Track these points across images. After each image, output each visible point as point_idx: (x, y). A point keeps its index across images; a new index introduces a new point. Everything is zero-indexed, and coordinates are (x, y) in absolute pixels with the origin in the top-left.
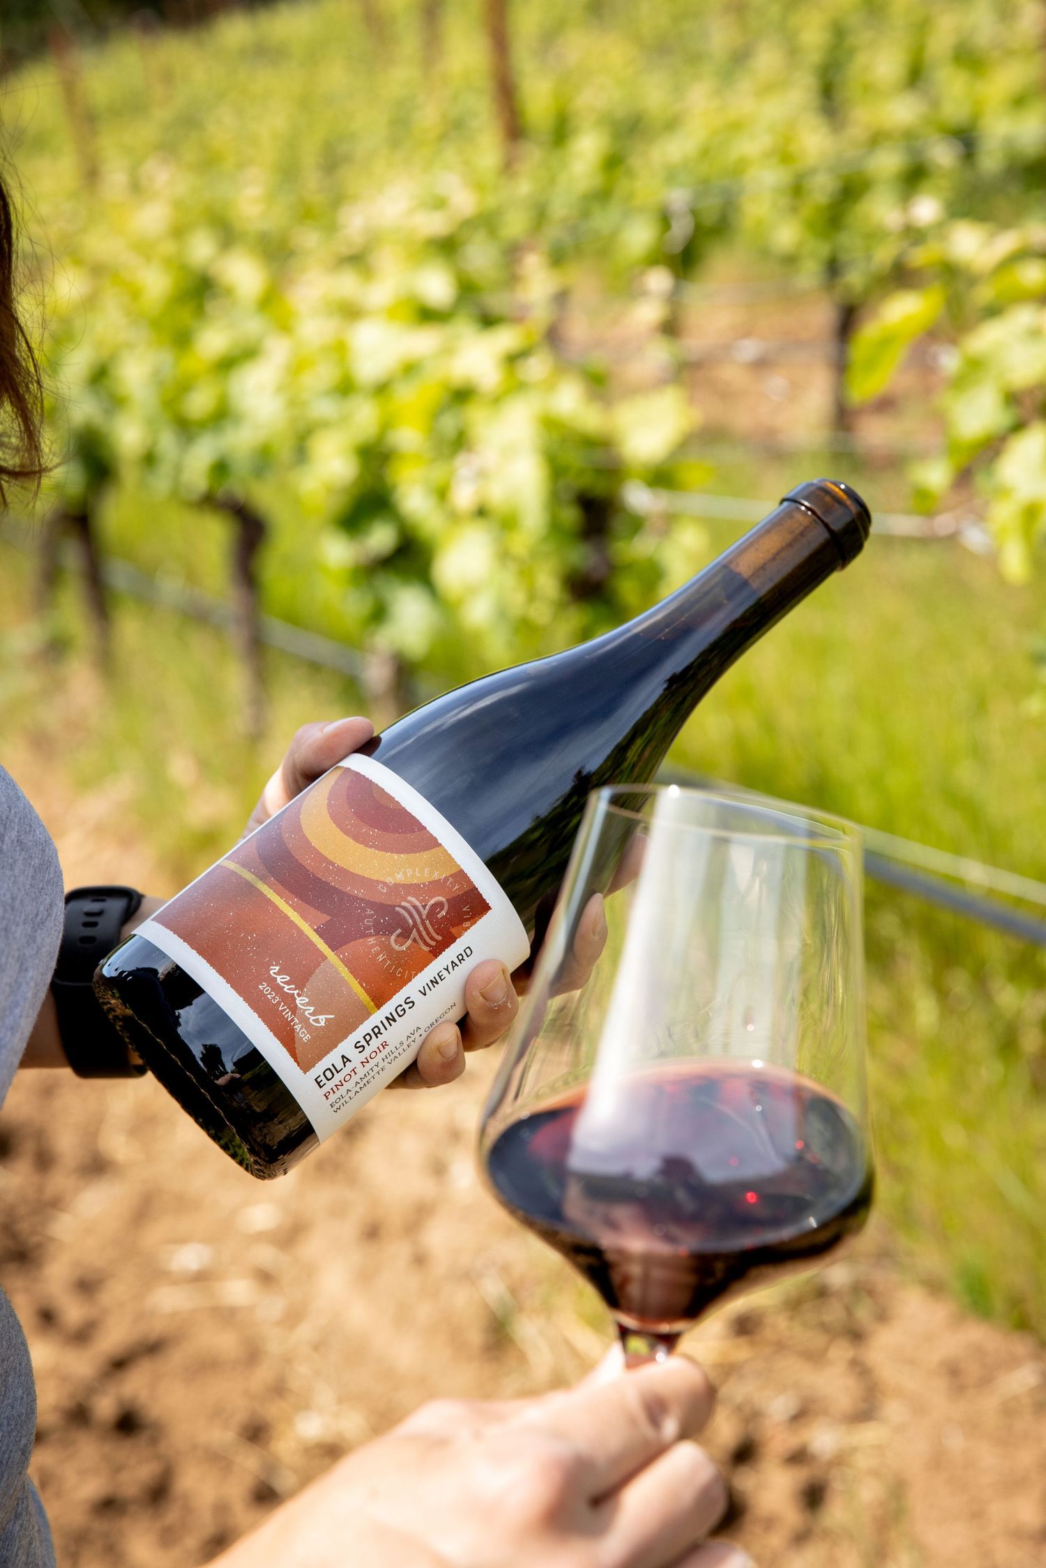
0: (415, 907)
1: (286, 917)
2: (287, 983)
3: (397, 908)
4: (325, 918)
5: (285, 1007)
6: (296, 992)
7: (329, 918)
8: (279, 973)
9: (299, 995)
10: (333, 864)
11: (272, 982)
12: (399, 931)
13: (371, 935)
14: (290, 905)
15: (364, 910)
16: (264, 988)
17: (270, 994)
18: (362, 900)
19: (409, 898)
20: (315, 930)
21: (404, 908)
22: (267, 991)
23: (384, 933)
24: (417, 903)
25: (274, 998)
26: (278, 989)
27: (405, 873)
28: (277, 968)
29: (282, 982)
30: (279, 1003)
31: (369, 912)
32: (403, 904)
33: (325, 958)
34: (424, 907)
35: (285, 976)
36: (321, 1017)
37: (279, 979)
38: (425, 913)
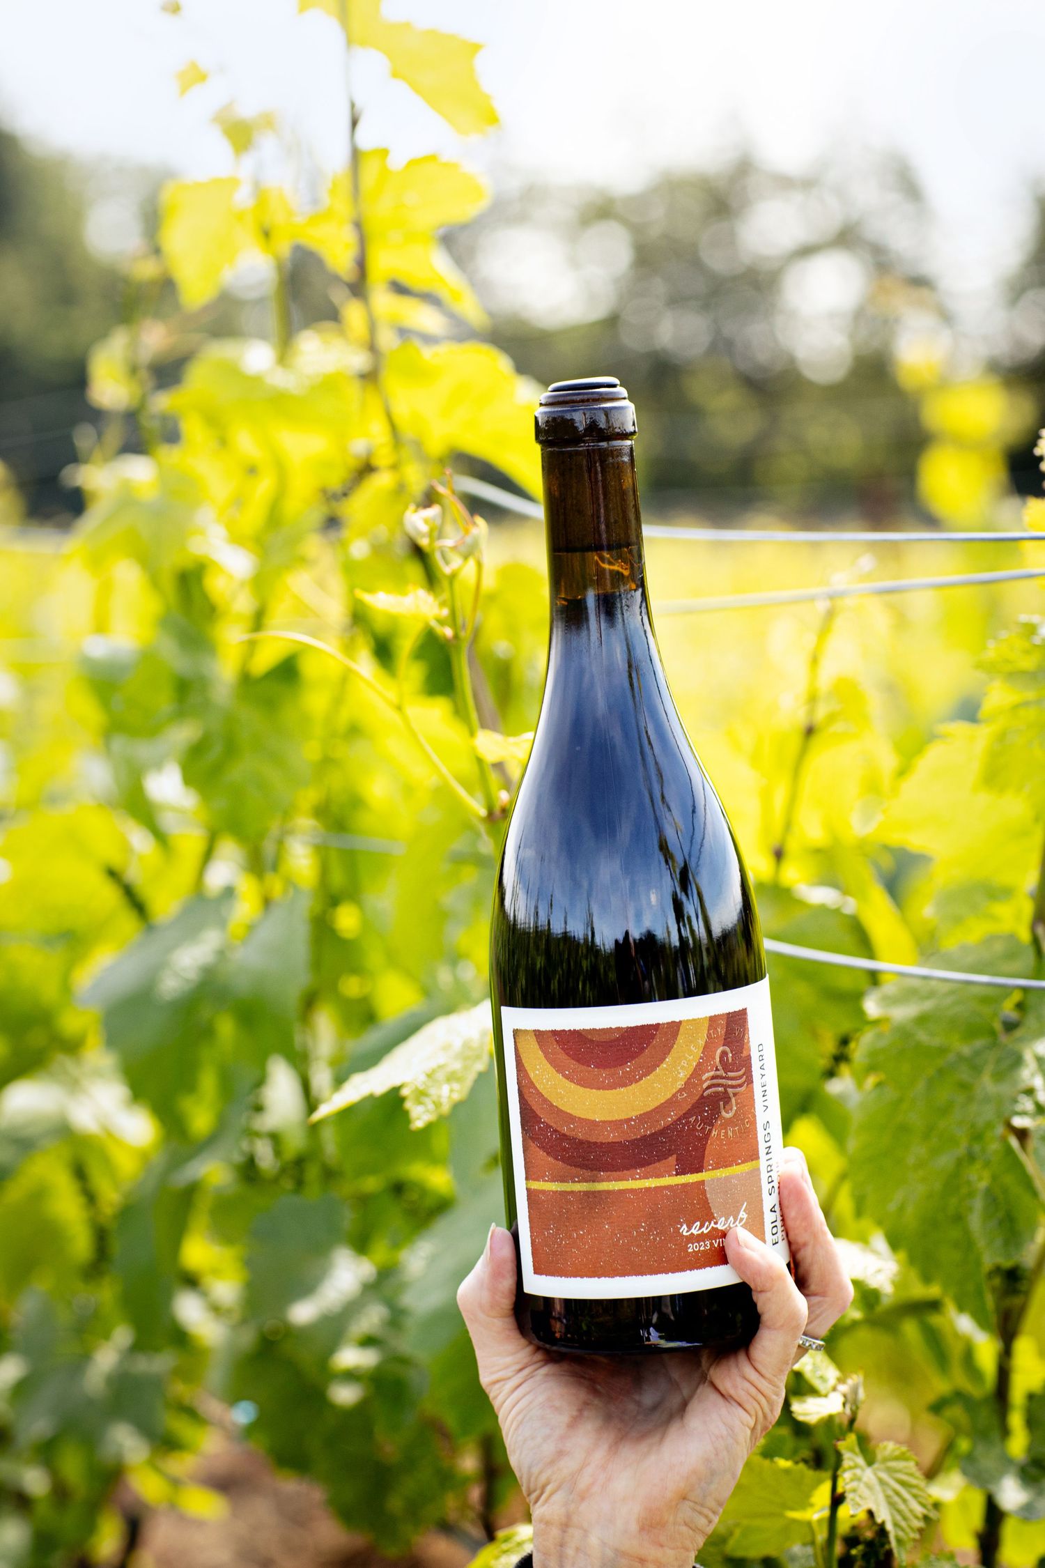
0: (713, 1078)
1: (648, 1190)
2: (702, 1226)
3: (705, 1094)
4: (672, 1160)
5: (718, 1241)
6: (712, 1224)
7: (675, 1156)
8: (689, 1228)
9: (716, 1223)
10: (631, 1119)
11: (692, 1239)
12: (721, 1103)
13: (710, 1131)
14: (640, 1179)
15: (688, 1123)
16: (693, 1248)
17: (700, 1247)
18: (679, 1119)
19: (704, 1078)
20: (677, 1175)
21: (709, 1087)
22: (696, 1248)
23: (716, 1119)
24: (712, 1074)
25: (705, 1245)
26: (701, 1238)
27: (683, 1067)
28: (685, 1226)
29: (698, 1230)
30: (712, 1244)
31: (692, 1119)
32: (705, 1086)
33: (702, 1182)
34: (717, 1070)
35: (695, 1225)
36: (740, 1216)
37: (695, 1231)
38: (721, 1073)
